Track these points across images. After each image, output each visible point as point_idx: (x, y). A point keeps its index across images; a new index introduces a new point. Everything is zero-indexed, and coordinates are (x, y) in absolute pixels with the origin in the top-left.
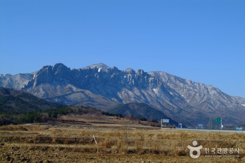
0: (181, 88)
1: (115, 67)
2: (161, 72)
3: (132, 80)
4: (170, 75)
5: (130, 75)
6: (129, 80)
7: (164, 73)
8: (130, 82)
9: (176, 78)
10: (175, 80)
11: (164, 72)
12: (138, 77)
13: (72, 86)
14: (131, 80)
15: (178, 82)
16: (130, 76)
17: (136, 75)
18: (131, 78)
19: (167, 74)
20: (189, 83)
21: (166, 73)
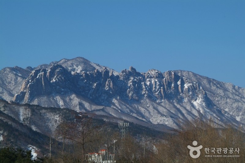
0: (222, 97)
1: (132, 68)
2: (184, 71)
3: (160, 88)
4: (200, 76)
5: (156, 80)
6: (155, 87)
7: (190, 73)
8: (157, 91)
9: (210, 81)
10: (210, 85)
11: (188, 72)
12: (168, 83)
13: (82, 101)
14: (158, 87)
15: (214, 88)
16: (156, 82)
17: (166, 79)
18: (159, 85)
19: (195, 75)
20: (230, 88)
21: (193, 74)
